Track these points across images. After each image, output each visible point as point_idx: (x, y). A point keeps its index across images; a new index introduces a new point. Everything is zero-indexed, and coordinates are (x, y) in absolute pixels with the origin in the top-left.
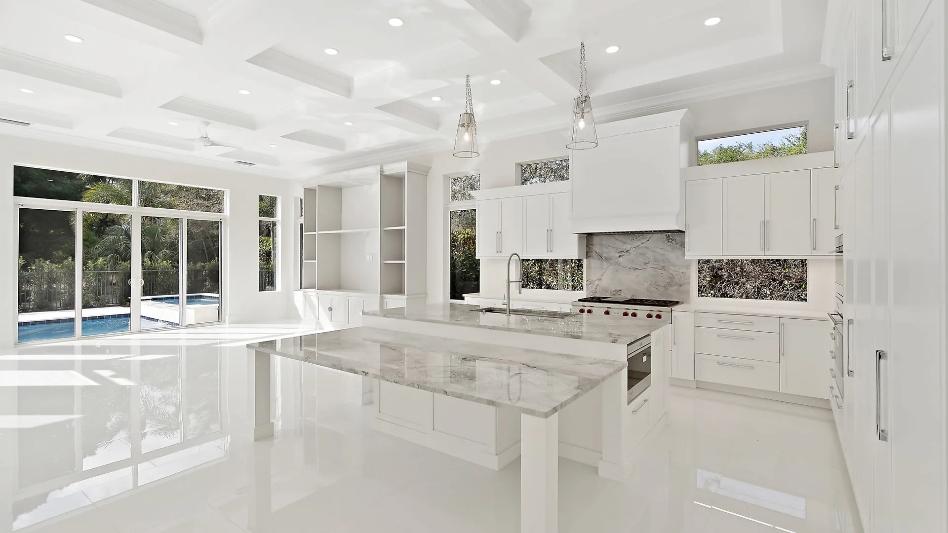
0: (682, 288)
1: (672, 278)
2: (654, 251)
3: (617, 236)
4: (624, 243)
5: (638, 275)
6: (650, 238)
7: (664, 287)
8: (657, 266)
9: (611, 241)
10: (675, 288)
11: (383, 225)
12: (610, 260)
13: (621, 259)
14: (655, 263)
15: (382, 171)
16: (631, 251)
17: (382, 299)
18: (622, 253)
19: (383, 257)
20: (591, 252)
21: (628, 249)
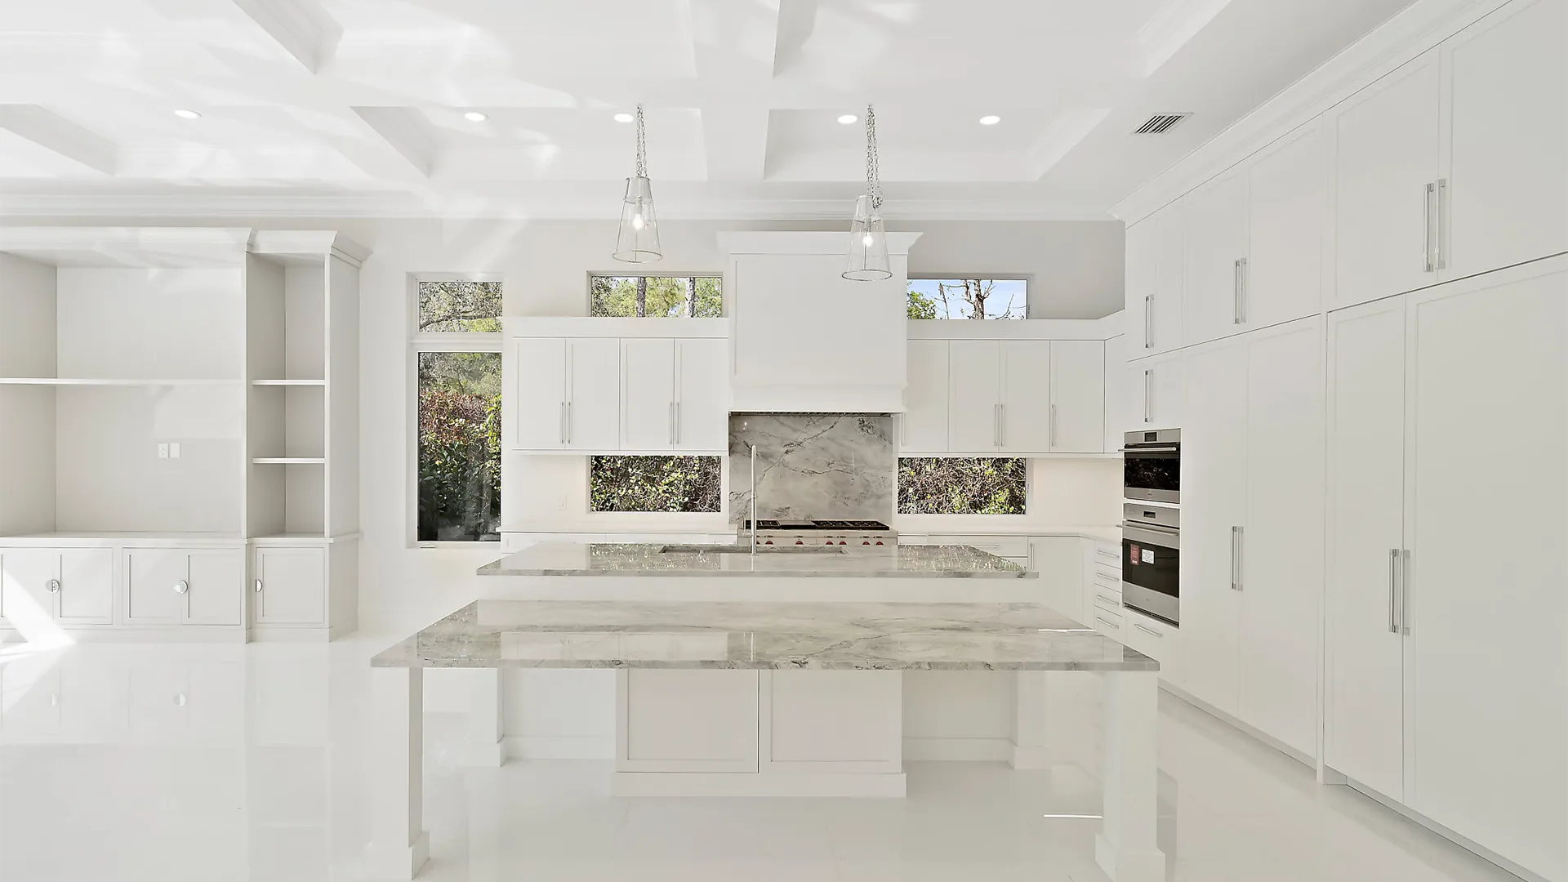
0: (881, 501)
1: (867, 485)
2: (841, 445)
3: (782, 418)
4: (795, 430)
5: (817, 483)
6: (835, 423)
7: (856, 500)
8: (845, 468)
9: (773, 426)
10: (873, 500)
11: (253, 373)
12: (770, 459)
13: (787, 457)
14: (843, 463)
15: (251, 245)
16: (805, 444)
17: (250, 549)
18: (790, 447)
19: (253, 453)
20: (738, 444)
21: (801, 441)
